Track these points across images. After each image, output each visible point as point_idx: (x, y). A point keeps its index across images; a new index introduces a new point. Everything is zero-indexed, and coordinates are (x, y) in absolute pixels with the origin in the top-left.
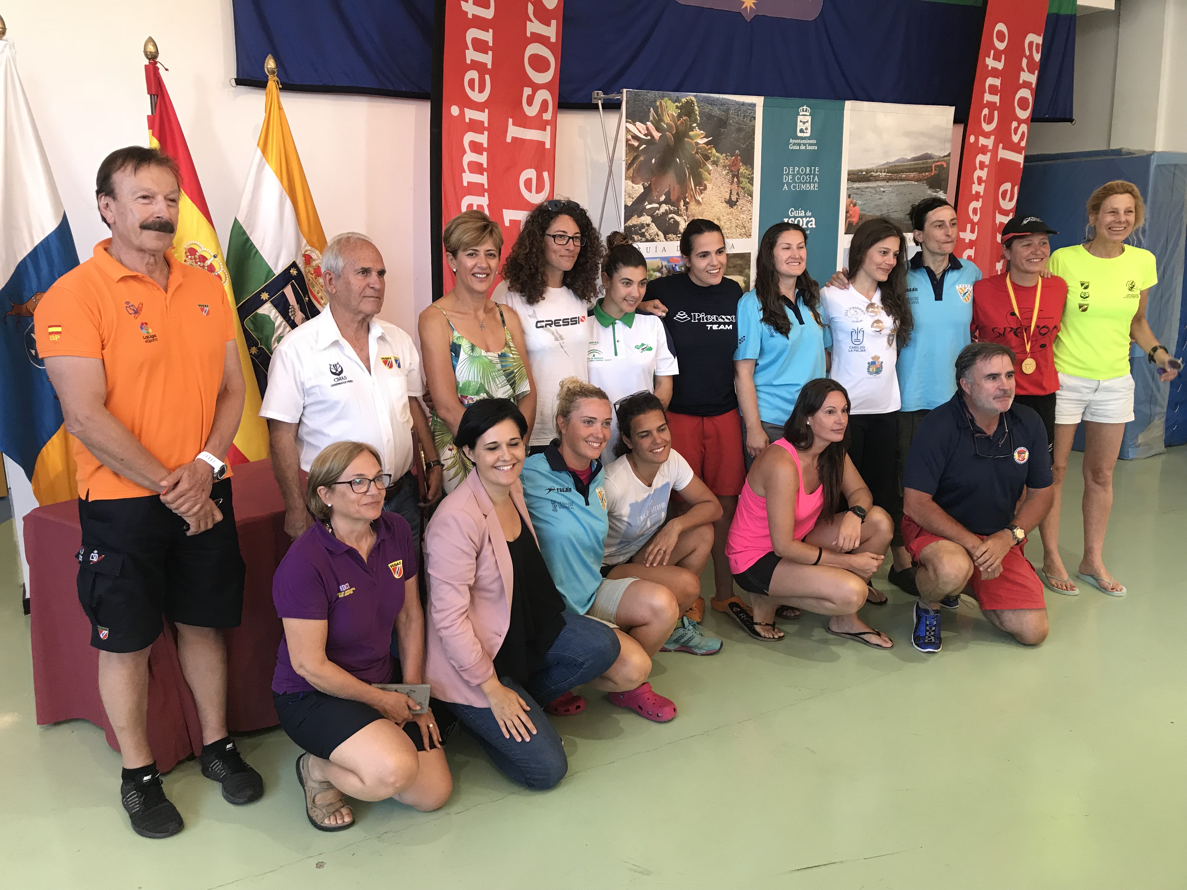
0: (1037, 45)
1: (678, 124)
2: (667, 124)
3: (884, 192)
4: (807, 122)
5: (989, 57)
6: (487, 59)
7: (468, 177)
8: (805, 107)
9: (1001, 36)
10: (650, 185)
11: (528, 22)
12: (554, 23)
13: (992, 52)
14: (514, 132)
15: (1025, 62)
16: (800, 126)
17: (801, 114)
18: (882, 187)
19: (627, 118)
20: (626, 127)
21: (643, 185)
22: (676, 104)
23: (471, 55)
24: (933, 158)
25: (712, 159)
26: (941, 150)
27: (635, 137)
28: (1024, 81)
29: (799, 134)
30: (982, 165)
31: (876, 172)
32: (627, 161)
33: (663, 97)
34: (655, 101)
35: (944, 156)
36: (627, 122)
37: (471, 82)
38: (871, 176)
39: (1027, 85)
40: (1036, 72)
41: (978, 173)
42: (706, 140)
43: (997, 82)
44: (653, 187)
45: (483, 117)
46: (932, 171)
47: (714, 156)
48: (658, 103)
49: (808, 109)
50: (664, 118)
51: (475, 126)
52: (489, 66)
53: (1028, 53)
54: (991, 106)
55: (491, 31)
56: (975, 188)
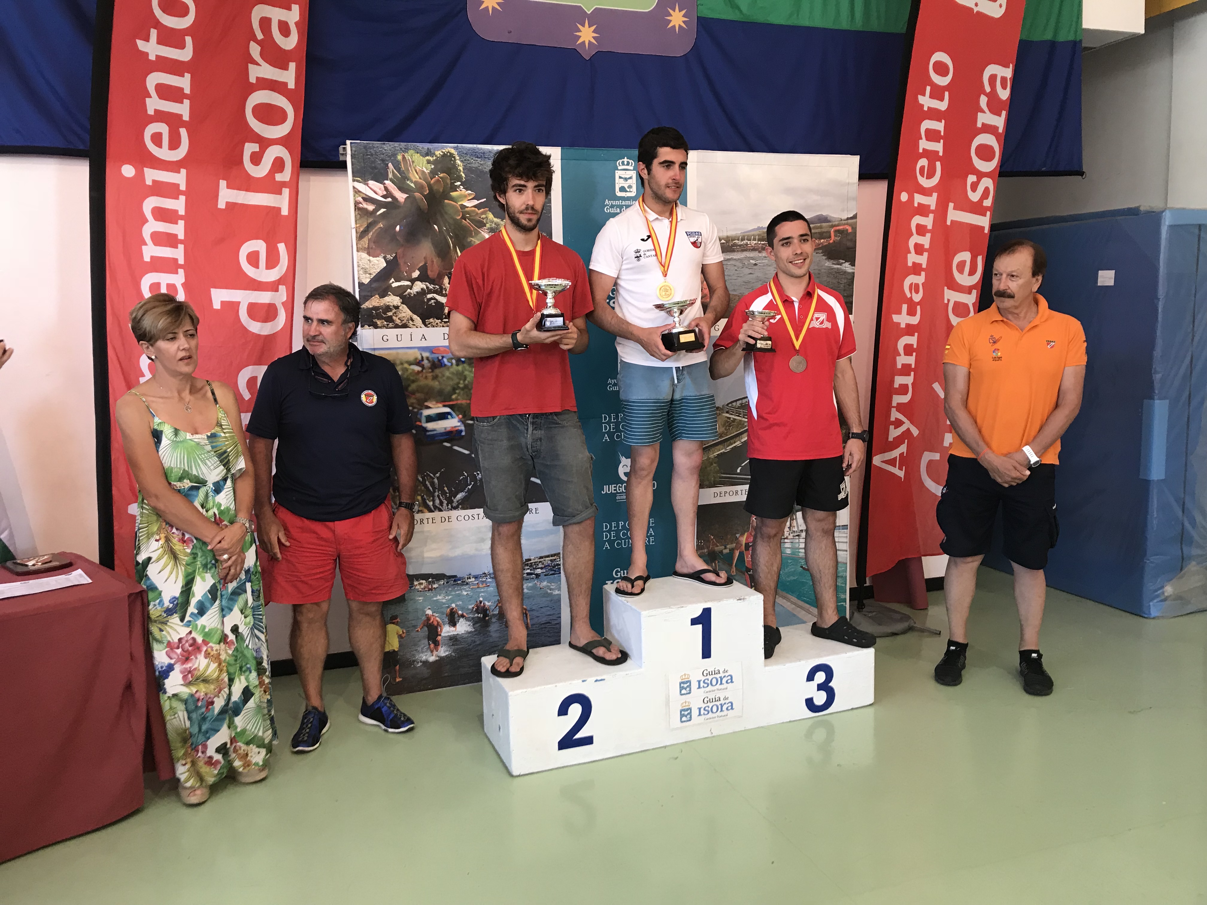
0: (1004, 80)
1: (432, 182)
2: (415, 183)
4: (631, 178)
5: (924, 95)
6: (181, 109)
7: (151, 251)
8: (626, 160)
10: (395, 257)
11: (250, 66)
12: (292, 66)
13: (928, 89)
14: (228, 195)
15: (983, 101)
16: (619, 183)
17: (619, 168)
19: (354, 176)
20: (354, 187)
21: (385, 258)
22: (427, 158)
23: (155, 104)
24: (829, 221)
25: (488, 225)
26: (843, 210)
27: (367, 199)
28: (983, 124)
29: (619, 194)
30: (921, 230)
31: (743, 240)
32: (356, 228)
33: (406, 150)
34: (395, 155)
35: (848, 219)
36: (354, 181)
37: (157, 139)
38: (735, 245)
39: (988, 129)
40: (1004, 113)
41: (915, 239)
42: (476, 202)
43: (939, 126)
44: (401, 261)
45: (180, 179)
46: (830, 237)
47: (492, 222)
48: (400, 157)
49: (630, 161)
50: (411, 175)
51: (164, 190)
52: (186, 118)
53: (988, 89)
54: (930, 155)
55: (187, 75)
56: (912, 258)
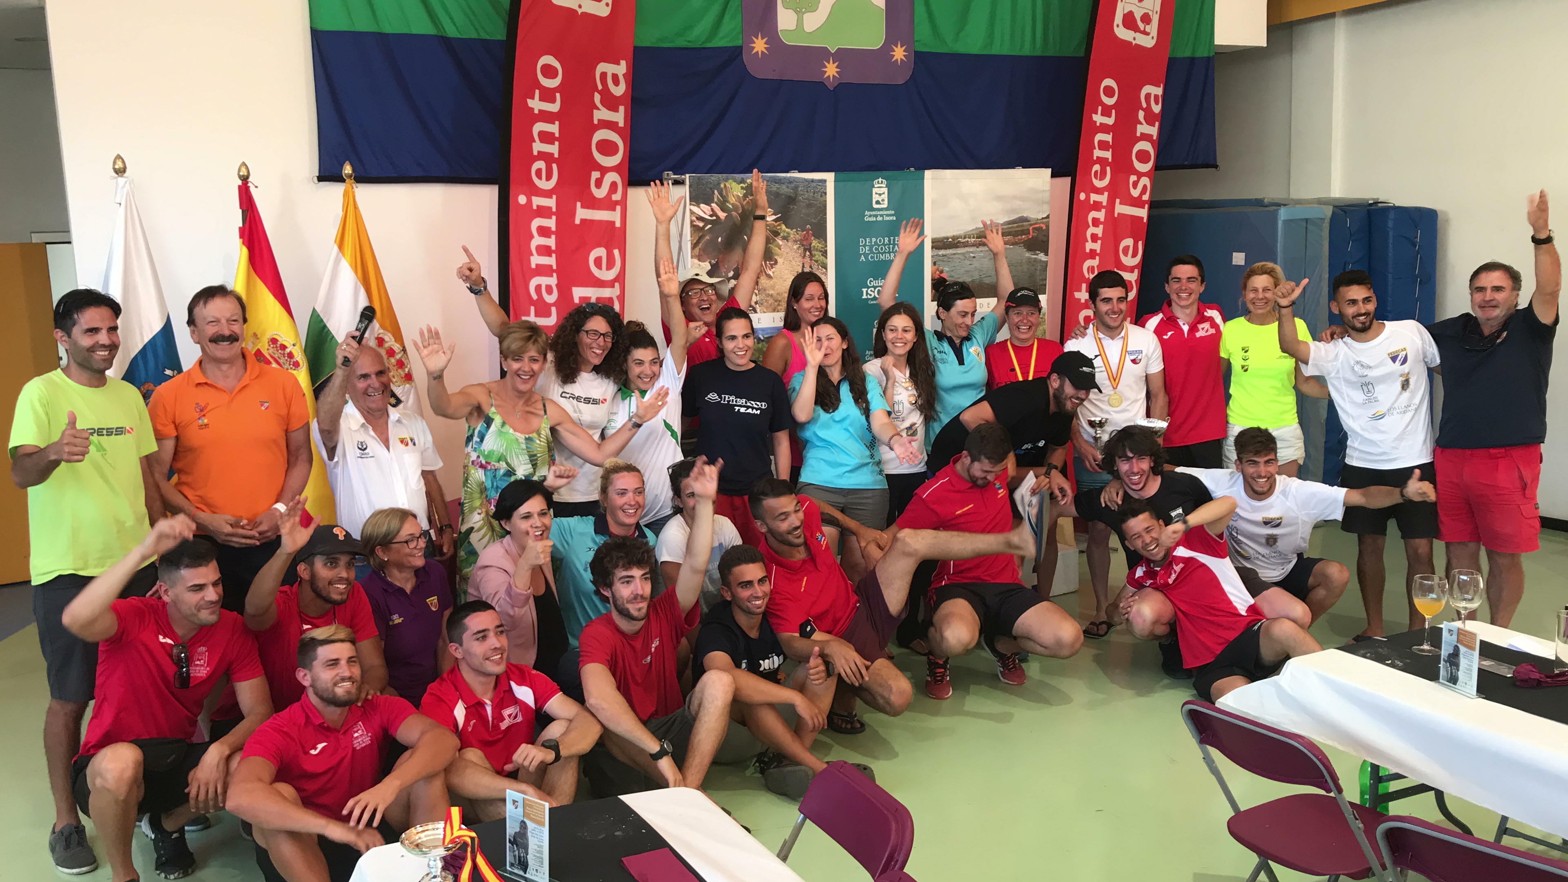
0: (1156, 97)
1: (744, 203)
2: (732, 205)
3: (974, 257)
4: (884, 193)
5: (1096, 113)
6: (554, 149)
7: (536, 260)
8: (880, 180)
9: (1109, 92)
10: (717, 262)
11: (595, 111)
12: (622, 109)
13: (1100, 108)
14: (582, 214)
15: (1141, 115)
16: (875, 198)
17: (876, 186)
18: (972, 252)
19: (690, 201)
20: (690, 210)
21: (710, 263)
22: (742, 185)
23: (538, 147)
24: (1029, 221)
25: (782, 234)
26: (1039, 212)
27: (700, 219)
28: (1142, 134)
29: (875, 206)
30: (1096, 223)
31: (965, 238)
32: (692, 241)
33: (727, 180)
34: (719, 184)
35: (1043, 218)
36: (690, 205)
37: (539, 173)
38: (959, 242)
39: (1146, 137)
40: (1157, 124)
41: (1092, 230)
42: (774, 217)
43: (1108, 138)
44: (720, 264)
45: (551, 203)
46: (1029, 233)
47: (785, 231)
48: (722, 186)
49: (884, 180)
50: (729, 199)
51: (543, 212)
52: (556, 156)
53: (1144, 105)
54: (1102, 161)
55: (557, 123)
56: (1089, 246)
